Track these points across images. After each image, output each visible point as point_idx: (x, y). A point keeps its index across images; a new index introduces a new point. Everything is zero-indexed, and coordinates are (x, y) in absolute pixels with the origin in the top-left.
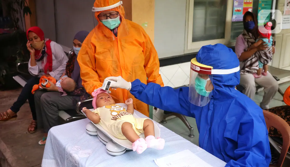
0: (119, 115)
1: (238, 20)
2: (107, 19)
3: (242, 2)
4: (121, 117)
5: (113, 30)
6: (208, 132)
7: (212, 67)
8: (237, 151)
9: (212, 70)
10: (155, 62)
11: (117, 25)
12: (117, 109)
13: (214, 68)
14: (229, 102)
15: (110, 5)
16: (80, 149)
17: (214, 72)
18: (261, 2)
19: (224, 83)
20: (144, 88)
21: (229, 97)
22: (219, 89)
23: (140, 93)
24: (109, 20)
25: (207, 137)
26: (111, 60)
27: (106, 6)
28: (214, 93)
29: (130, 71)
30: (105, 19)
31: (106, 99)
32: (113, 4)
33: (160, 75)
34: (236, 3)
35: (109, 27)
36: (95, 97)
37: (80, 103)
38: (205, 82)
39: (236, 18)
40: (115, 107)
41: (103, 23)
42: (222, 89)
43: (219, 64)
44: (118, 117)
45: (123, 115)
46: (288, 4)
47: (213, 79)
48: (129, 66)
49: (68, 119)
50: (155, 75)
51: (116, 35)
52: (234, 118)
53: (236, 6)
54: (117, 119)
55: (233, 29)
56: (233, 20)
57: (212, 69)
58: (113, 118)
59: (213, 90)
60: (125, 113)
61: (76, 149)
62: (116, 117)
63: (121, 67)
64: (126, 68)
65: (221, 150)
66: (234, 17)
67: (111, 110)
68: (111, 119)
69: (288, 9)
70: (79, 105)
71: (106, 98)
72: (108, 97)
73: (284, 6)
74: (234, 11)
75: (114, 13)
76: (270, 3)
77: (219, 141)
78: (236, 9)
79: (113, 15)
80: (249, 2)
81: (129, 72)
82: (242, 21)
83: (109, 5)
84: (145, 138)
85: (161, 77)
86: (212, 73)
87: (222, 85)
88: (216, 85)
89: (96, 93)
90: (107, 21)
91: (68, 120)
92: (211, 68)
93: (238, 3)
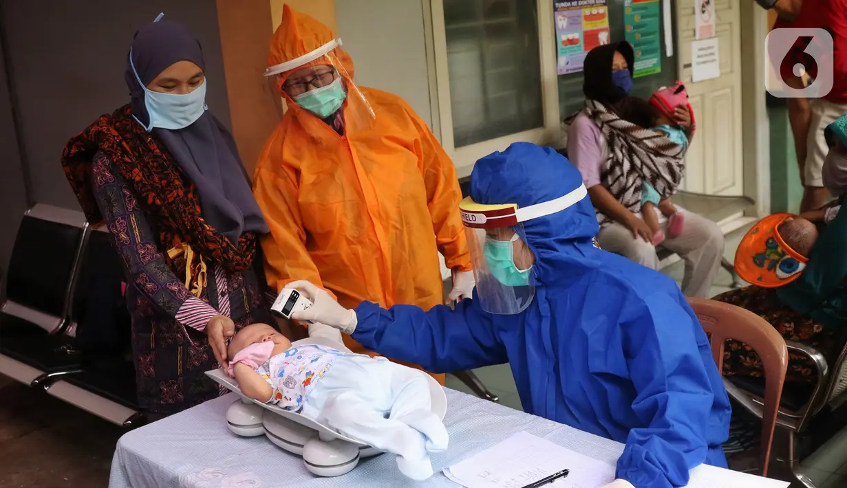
1: (575, 69)
2: (307, 89)
3: (579, 16)
5: (329, 120)
7: (515, 206)
8: (637, 403)
9: (516, 210)
11: (338, 102)
13: (520, 206)
15: (308, 52)
17: (524, 214)
18: (630, 10)
19: (557, 235)
21: (579, 270)
24: (315, 92)
26: (342, 199)
27: (298, 57)
28: (541, 270)
29: (396, 222)
30: (304, 90)
32: (317, 48)
34: (561, 20)
35: (316, 111)
38: (509, 249)
39: (567, 64)
41: (301, 103)
42: (556, 253)
46: (703, 6)
47: (527, 233)
48: (391, 208)
51: (341, 131)
52: (602, 318)
53: (564, 31)
55: (564, 96)
56: (561, 70)
57: (515, 208)
59: (535, 262)
63: (369, 215)
64: (382, 213)
66: (562, 60)
69: (706, 22)
73: (694, 13)
74: (560, 46)
75: (324, 71)
76: (657, 11)
78: (563, 37)
79: (322, 77)
80: (598, 13)
81: (394, 223)
82: (582, 70)
83: (305, 52)
86: (519, 219)
87: (553, 242)
88: (537, 247)
90: (310, 96)
92: (513, 208)
93: (566, 19)
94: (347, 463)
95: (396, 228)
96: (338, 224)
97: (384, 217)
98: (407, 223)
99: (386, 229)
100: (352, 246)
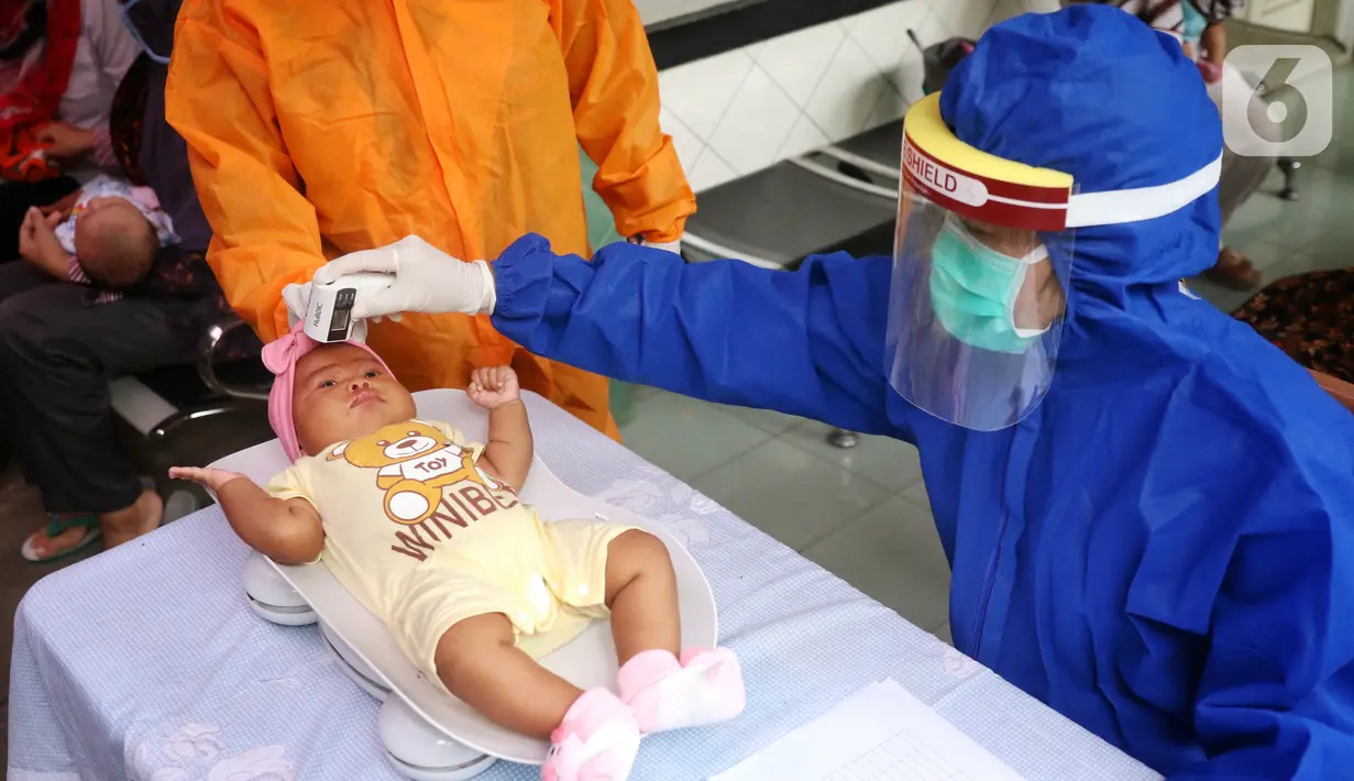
0: (434, 516)
4: (449, 535)
6: (1009, 563)
8: (1214, 706)
9: (1070, 197)
10: (626, 72)
12: (420, 465)
13: (1082, 188)
14: (1154, 385)
16: (216, 752)
17: (1086, 210)
20: (579, 296)
22: (1101, 312)
23: (558, 322)
25: (1003, 587)
26: (369, 109)
31: (355, 387)
33: (667, 139)
36: (282, 375)
37: (216, 333)
38: (1011, 275)
40: (408, 451)
43: (1115, 157)
44: (435, 538)
45: (464, 524)
48: (482, 128)
49: (160, 426)
50: (635, 149)
54: (426, 551)
57: (1070, 191)
58: (400, 544)
59: (1060, 319)
60: (474, 502)
61: (189, 751)
62: (419, 528)
63: (431, 145)
65: (1094, 670)
67: (383, 483)
68: (394, 548)
70: (214, 344)
71: (360, 384)
72: (371, 375)
77: (1091, 635)
81: (489, 164)
84: (621, 663)
85: (674, 152)
87: (1124, 291)
88: (1082, 290)
89: (288, 349)
91: (161, 432)
92: (1065, 189)
94: (463, 766)
95: (493, 174)
96: (358, 168)
97: (465, 152)
98: (522, 162)
99: (471, 176)
100: (394, 216)
